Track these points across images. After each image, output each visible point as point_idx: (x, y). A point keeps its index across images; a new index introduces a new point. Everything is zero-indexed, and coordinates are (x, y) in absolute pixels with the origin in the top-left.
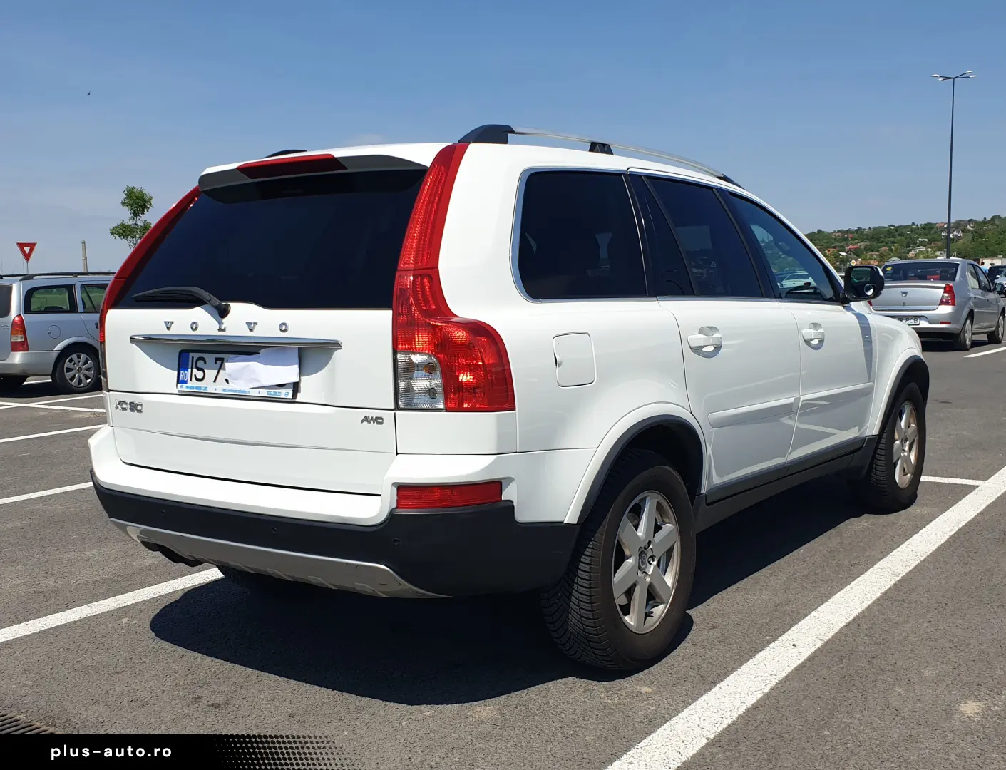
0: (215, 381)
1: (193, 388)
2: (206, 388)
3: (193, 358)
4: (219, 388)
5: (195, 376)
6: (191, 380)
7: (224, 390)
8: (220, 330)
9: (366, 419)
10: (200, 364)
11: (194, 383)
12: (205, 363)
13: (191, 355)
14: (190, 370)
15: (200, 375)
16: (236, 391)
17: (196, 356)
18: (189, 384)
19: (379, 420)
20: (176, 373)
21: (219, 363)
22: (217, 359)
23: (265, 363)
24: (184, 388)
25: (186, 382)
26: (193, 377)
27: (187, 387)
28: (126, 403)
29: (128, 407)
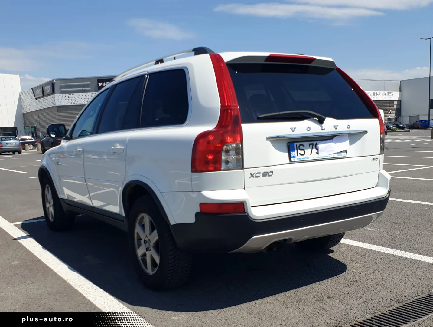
0: (311, 154)
1: (301, 159)
2: (308, 158)
3: (297, 145)
4: (314, 156)
6: (298, 155)
7: (318, 157)
8: (322, 130)
10: (301, 147)
11: (300, 156)
12: (304, 146)
13: (295, 144)
14: (296, 151)
15: (302, 152)
16: (323, 157)
17: (298, 144)
18: (297, 157)
19: (376, 159)
20: (287, 154)
21: (311, 146)
22: (310, 145)
23: (335, 143)
24: (296, 160)
25: (295, 157)
26: (299, 154)
27: (297, 159)
28: (260, 173)
29: (261, 174)
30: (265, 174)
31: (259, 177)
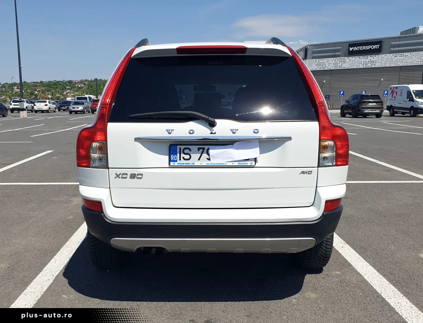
0: (199, 159)
1: (184, 164)
2: (194, 164)
3: (180, 149)
4: (204, 161)
5: (183, 158)
6: (180, 159)
7: (207, 164)
8: (212, 133)
9: (303, 172)
10: (187, 151)
11: (183, 161)
12: (190, 150)
13: (178, 147)
14: (178, 155)
15: (187, 157)
16: (216, 164)
17: (183, 147)
18: (179, 161)
19: (310, 173)
20: (167, 157)
21: (201, 150)
22: (199, 149)
23: (237, 149)
24: (176, 164)
25: (176, 161)
26: (182, 158)
27: (178, 163)
28: (126, 174)
29: (129, 176)
30: (133, 176)
31: (126, 178)
